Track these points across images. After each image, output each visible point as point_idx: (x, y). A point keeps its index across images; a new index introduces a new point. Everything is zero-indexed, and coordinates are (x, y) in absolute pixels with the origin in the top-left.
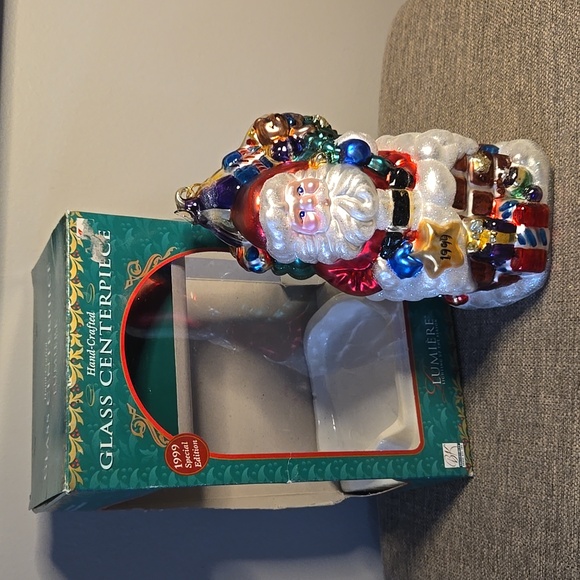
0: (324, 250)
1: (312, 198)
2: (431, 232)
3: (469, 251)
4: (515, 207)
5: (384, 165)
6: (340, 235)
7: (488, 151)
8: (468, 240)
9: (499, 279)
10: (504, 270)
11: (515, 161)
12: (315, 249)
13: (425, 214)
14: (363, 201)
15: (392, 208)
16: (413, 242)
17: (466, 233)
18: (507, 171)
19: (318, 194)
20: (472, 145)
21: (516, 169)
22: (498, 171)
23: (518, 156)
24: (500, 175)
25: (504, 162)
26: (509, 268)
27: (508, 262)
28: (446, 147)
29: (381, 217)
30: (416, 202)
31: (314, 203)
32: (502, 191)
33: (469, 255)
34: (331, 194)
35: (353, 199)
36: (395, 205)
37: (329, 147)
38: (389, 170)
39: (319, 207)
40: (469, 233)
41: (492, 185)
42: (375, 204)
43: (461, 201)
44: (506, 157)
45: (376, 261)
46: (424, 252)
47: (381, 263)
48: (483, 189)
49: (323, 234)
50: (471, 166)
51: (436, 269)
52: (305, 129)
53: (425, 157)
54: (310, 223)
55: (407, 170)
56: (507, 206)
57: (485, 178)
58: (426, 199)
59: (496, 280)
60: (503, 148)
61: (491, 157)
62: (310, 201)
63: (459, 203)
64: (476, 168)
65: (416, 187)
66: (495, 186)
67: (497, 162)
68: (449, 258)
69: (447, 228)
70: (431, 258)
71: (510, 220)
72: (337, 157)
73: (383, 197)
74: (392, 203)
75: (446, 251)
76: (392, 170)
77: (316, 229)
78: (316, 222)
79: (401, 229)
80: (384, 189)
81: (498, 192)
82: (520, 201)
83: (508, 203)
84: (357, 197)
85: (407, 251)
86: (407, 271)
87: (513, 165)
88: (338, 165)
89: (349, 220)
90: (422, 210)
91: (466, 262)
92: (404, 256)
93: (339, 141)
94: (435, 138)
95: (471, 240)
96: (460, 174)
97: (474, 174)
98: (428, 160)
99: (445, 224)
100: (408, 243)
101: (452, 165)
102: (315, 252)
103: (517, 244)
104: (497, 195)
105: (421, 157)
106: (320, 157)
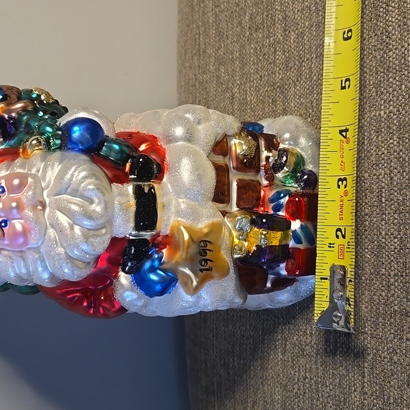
0: (40, 269)
1: (18, 201)
2: (186, 237)
3: (236, 256)
4: (287, 198)
5: (121, 151)
6: (61, 250)
7: (251, 131)
8: (233, 242)
9: (273, 284)
10: (278, 274)
11: (283, 141)
12: (28, 269)
13: (178, 213)
14: (92, 202)
15: (133, 209)
16: (164, 251)
17: (231, 234)
18: (276, 153)
19: (27, 195)
20: (232, 124)
21: (285, 151)
22: (265, 154)
23: (287, 136)
24: (268, 158)
25: (271, 142)
26: (284, 273)
27: (283, 265)
28: (200, 127)
29: (118, 221)
30: (165, 200)
31: (20, 208)
32: (271, 178)
33: (235, 261)
34: (45, 193)
35: (77, 200)
36: (138, 204)
37: (49, 129)
38: (128, 157)
39: (29, 213)
40: (235, 233)
41: (258, 171)
42: (107, 206)
43: (223, 194)
44: (273, 136)
45: (116, 277)
46: (177, 264)
47: (124, 278)
48: (248, 177)
49: (37, 250)
50: (233, 148)
51: (195, 283)
52: (19, 105)
53: (176, 140)
54: (16, 235)
55: (153, 157)
56: (278, 197)
57: (249, 163)
58: (178, 195)
59: (269, 285)
60: (269, 126)
61: (256, 138)
62: (14, 204)
63: (220, 195)
64: (238, 151)
65: (165, 179)
66: (262, 172)
67: (262, 143)
68: (210, 269)
69: (206, 230)
70: (187, 271)
71: (282, 213)
72: (58, 142)
73: (121, 194)
74: (133, 202)
75: (206, 261)
76: (133, 157)
77: (26, 243)
78: (25, 233)
79: (147, 235)
80: (122, 183)
81: (267, 179)
82: (293, 190)
83: (279, 193)
84: (82, 197)
85: (156, 263)
86: (158, 287)
87: (281, 146)
88: (58, 153)
89: (72, 228)
90: (173, 209)
91: (232, 271)
92: (153, 269)
93: (62, 121)
94: (188, 116)
95: (236, 241)
96: (220, 159)
97: (237, 158)
98: (180, 143)
99: (203, 225)
100: (157, 252)
101: (209, 148)
102: (28, 273)
103: (292, 244)
104: (265, 182)
105: (171, 139)
106: (34, 142)
